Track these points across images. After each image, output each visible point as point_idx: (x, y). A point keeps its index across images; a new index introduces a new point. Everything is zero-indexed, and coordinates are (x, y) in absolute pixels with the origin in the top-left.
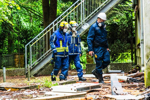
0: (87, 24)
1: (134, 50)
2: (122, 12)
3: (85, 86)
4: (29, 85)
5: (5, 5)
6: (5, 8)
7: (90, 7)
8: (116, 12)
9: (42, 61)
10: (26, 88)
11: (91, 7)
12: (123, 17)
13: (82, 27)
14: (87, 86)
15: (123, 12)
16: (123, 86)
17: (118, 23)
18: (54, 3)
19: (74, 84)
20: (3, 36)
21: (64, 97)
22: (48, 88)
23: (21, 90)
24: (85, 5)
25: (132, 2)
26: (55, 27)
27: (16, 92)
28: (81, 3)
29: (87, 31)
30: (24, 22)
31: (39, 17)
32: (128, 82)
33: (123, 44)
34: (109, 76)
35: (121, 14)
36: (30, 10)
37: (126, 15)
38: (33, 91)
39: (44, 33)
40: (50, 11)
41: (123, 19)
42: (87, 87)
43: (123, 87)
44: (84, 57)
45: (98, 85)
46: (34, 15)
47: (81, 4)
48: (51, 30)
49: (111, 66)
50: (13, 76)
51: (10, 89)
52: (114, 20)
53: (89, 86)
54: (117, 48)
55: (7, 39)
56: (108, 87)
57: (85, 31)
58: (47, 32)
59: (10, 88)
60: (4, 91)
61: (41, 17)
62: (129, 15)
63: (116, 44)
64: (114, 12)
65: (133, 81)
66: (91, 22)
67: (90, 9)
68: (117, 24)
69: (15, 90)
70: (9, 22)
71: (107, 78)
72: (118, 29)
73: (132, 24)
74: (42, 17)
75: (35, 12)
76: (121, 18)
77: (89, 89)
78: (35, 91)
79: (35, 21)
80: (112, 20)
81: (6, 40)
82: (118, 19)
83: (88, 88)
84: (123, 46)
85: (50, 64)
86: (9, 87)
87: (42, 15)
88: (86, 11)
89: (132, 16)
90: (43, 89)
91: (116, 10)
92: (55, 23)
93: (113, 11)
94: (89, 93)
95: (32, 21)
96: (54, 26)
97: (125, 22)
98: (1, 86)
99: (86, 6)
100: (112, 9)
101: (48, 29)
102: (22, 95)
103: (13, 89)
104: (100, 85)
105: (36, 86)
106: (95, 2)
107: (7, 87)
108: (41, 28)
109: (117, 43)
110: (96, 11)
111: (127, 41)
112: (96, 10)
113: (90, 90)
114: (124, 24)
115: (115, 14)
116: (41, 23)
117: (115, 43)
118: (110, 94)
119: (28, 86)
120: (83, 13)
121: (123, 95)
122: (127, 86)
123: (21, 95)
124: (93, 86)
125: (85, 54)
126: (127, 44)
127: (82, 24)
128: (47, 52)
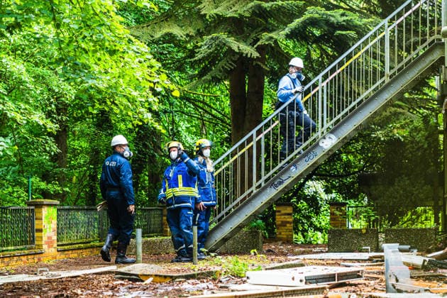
0: (332, 136)
1: (440, 203)
2: (415, 112)
3: (325, 273)
4: (196, 270)
5: (144, 87)
6: (144, 93)
7: (339, 99)
8: (399, 110)
9: (227, 220)
10: (188, 277)
11: (343, 100)
12: (416, 124)
13: (321, 144)
14: (329, 273)
15: (417, 112)
16: (413, 275)
17: (403, 137)
18: (256, 89)
19: (300, 269)
20: (137, 165)
21: (276, 293)
22: (238, 277)
23: (177, 280)
24: (327, 96)
25: (437, 90)
26: (259, 143)
27: (164, 284)
28: (319, 88)
29: (331, 153)
30: (187, 134)
31: (222, 121)
32: (424, 268)
33: (414, 187)
34: (381, 257)
35: (412, 115)
36: (201, 105)
37: (422, 120)
38: (203, 282)
39: (232, 157)
40: (247, 107)
41: (416, 129)
42: (330, 275)
43: (412, 277)
44: (323, 217)
45: (355, 272)
46: (211, 117)
47: (318, 91)
48: (249, 149)
49: (386, 236)
50: (160, 254)
51: (151, 279)
52: (395, 131)
53: (333, 273)
54: (400, 196)
55: (147, 173)
56: (379, 276)
57: (327, 153)
58: (240, 154)
59: (152, 275)
60: (137, 283)
61: (225, 122)
62: (430, 120)
63: (399, 186)
64: (395, 111)
65: (436, 266)
66: (342, 132)
67: (339, 104)
68: (402, 140)
69: (162, 280)
70: (155, 126)
71: (377, 261)
72: (404, 152)
73: (437, 140)
74: (228, 121)
75: (214, 112)
76: (411, 127)
77: (335, 280)
78: (208, 284)
79: (211, 132)
80: (391, 131)
81: (145, 174)
82: (403, 128)
83: (331, 277)
84: (416, 191)
85: (244, 227)
86: (148, 273)
87: (228, 119)
88: (331, 109)
89: (437, 123)
90: (228, 279)
91: (400, 106)
92: (259, 132)
93: (393, 109)
94: (333, 290)
95: (204, 132)
96: (256, 139)
97: (420, 135)
98: (131, 272)
99: (331, 97)
100: (390, 104)
101: (242, 146)
102: (180, 291)
103: (158, 279)
104: (359, 272)
105: (212, 272)
106: (351, 88)
107: (145, 273)
108: (226, 146)
109: (402, 183)
110: (354, 108)
111: (424, 179)
112: (353, 104)
113: (336, 282)
114: (418, 140)
115: (396, 115)
116: (226, 135)
117: (396, 184)
118: (383, 291)
119: (192, 272)
120: (323, 112)
121: (412, 294)
122: (423, 277)
123: (176, 290)
124: (342, 273)
125: (327, 210)
126: (425, 188)
127: (320, 137)
128: (239, 200)
